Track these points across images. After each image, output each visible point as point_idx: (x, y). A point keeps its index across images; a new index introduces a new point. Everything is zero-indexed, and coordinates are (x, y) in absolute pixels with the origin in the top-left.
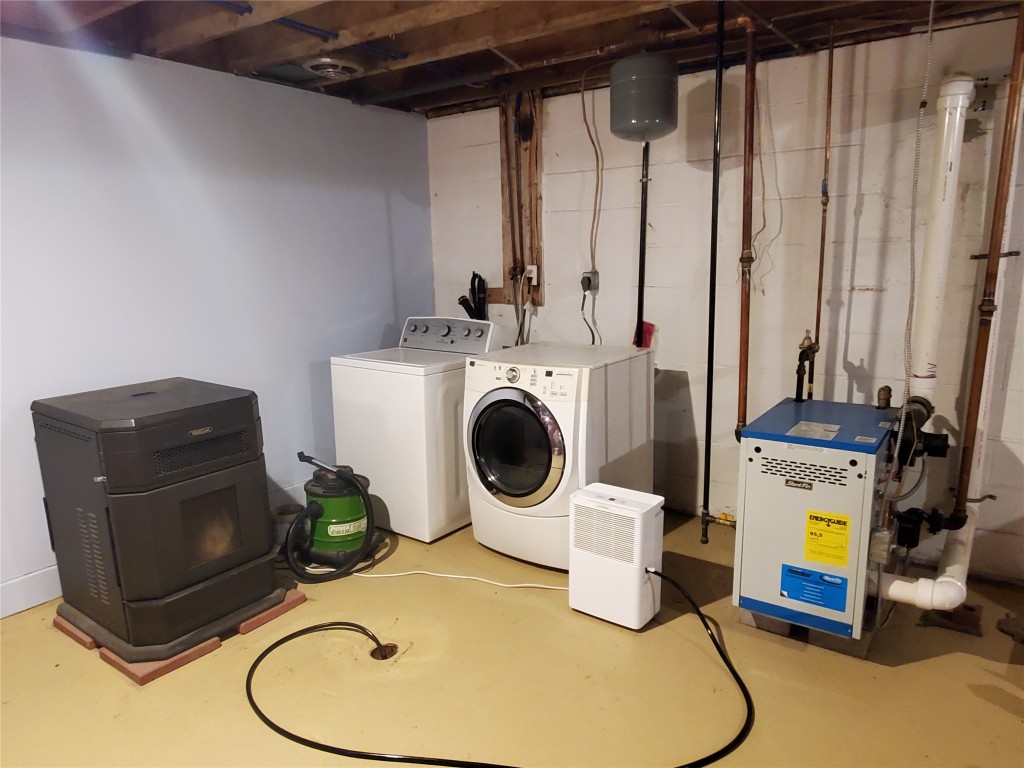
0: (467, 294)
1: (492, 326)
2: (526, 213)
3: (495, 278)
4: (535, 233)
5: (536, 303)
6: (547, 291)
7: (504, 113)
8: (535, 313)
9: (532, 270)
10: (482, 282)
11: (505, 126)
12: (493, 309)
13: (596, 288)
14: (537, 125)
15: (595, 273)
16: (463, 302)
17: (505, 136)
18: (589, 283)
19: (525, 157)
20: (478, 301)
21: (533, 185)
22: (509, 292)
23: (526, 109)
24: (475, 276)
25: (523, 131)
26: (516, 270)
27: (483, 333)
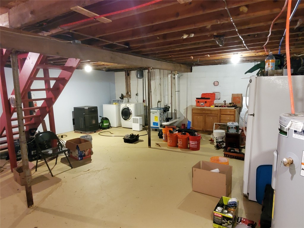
0: (121, 97)
1: (124, 100)
2: (129, 85)
3: (125, 94)
4: (130, 88)
5: (130, 98)
6: (132, 96)
7: (125, 72)
8: (130, 99)
9: (129, 93)
10: (123, 95)
11: (126, 74)
12: (124, 98)
13: (138, 95)
14: (130, 74)
15: (138, 93)
16: (120, 98)
17: (126, 75)
18: (137, 95)
19: (128, 78)
20: (122, 97)
21: (129, 82)
22: (127, 96)
23: (128, 72)
24: (122, 94)
25: (128, 75)
26: (127, 93)
27: (123, 101)
